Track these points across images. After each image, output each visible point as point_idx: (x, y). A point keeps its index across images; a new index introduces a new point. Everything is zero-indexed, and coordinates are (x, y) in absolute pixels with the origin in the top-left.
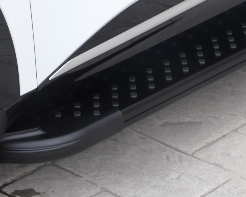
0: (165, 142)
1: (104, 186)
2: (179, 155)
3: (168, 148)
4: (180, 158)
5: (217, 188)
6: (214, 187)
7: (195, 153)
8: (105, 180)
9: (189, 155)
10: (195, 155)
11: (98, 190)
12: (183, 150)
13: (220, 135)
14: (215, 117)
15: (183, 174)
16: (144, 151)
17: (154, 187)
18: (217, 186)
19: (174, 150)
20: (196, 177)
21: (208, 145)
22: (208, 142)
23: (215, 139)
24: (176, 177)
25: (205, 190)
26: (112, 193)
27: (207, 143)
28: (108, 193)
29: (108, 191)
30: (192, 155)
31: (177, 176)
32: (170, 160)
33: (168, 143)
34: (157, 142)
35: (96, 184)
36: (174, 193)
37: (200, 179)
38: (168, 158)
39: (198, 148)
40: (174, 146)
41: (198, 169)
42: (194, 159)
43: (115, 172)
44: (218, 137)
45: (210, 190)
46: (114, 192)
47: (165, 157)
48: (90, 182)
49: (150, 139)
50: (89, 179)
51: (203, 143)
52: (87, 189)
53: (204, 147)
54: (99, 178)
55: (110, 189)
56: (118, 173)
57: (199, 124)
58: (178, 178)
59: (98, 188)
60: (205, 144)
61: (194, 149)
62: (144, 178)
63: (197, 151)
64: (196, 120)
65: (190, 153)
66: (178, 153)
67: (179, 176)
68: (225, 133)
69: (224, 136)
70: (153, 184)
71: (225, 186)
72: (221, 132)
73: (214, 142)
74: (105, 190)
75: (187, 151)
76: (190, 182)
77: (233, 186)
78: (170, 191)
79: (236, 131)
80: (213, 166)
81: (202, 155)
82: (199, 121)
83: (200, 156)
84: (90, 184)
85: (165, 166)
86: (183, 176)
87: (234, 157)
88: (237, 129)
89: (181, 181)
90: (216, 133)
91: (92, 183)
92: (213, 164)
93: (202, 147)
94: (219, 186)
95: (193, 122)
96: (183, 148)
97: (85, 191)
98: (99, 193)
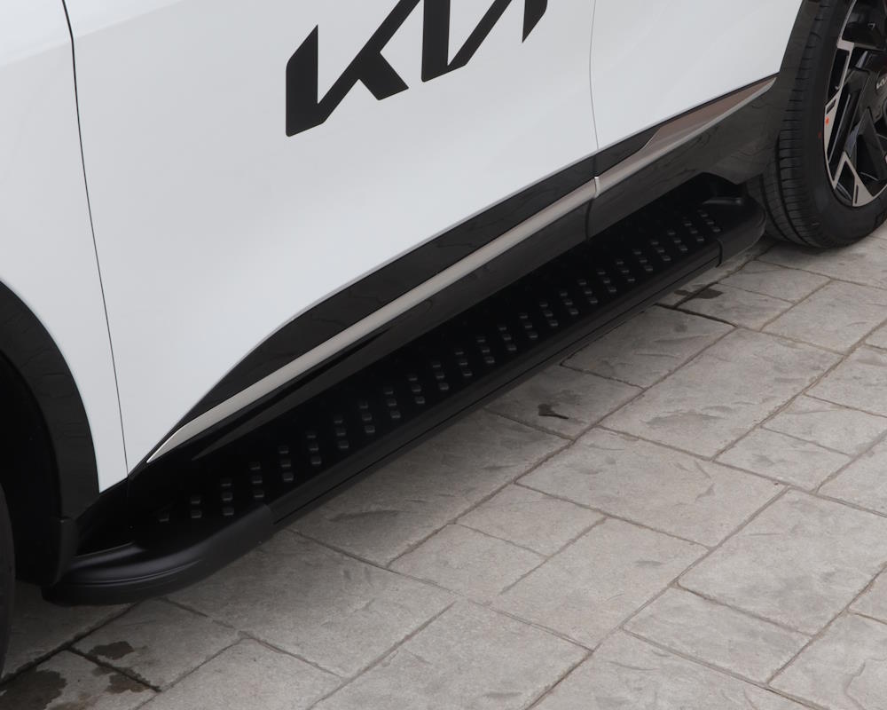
0: (341, 547)
1: (245, 630)
2: (366, 568)
3: (346, 558)
4: (368, 573)
5: (430, 621)
6: (427, 620)
7: (390, 563)
8: (245, 620)
9: (382, 568)
10: (392, 568)
11: (236, 637)
12: (372, 560)
13: (430, 532)
14: (419, 501)
15: (373, 600)
16: (308, 564)
17: (329, 625)
18: (430, 617)
19: (356, 561)
20: (396, 604)
21: (412, 549)
22: (411, 543)
23: (422, 537)
24: (364, 605)
25: (411, 626)
26: (259, 641)
27: (409, 545)
28: (252, 640)
29: (252, 638)
30: (387, 568)
31: (364, 603)
32: (352, 578)
33: (346, 549)
34: (329, 549)
35: (231, 627)
36: (361, 634)
37: (401, 607)
38: (347, 574)
39: (396, 555)
40: (357, 553)
41: (397, 590)
42: (390, 573)
43: (262, 604)
44: (426, 535)
45: (419, 625)
46: (262, 638)
47: (342, 573)
48: (220, 623)
49: (316, 544)
50: (220, 619)
51: (403, 547)
52: (218, 636)
53: (404, 553)
54: (236, 616)
55: (255, 634)
56: (268, 605)
57: (395, 513)
58: (367, 608)
59: (236, 632)
60: (407, 547)
61: (389, 557)
62: (311, 612)
63: (394, 560)
64: (389, 508)
65: (383, 563)
66: (364, 565)
67: (367, 605)
68: (438, 527)
69: (436, 533)
70: (326, 621)
71: (445, 617)
72: (430, 526)
73: (420, 543)
74: (247, 636)
75: (377, 560)
76: (387, 613)
77: (456, 615)
78: (355, 631)
79: (454, 522)
80: (423, 585)
81: (402, 566)
82: (393, 509)
83: (400, 569)
84: (222, 627)
85: (343, 588)
86: (374, 604)
87: (456, 567)
88: (456, 519)
89: (371, 613)
90: (423, 527)
91: (224, 625)
92: (422, 581)
93: (401, 552)
94: (435, 618)
95: (385, 511)
96: (371, 557)
97: (213, 639)
98: (238, 643)
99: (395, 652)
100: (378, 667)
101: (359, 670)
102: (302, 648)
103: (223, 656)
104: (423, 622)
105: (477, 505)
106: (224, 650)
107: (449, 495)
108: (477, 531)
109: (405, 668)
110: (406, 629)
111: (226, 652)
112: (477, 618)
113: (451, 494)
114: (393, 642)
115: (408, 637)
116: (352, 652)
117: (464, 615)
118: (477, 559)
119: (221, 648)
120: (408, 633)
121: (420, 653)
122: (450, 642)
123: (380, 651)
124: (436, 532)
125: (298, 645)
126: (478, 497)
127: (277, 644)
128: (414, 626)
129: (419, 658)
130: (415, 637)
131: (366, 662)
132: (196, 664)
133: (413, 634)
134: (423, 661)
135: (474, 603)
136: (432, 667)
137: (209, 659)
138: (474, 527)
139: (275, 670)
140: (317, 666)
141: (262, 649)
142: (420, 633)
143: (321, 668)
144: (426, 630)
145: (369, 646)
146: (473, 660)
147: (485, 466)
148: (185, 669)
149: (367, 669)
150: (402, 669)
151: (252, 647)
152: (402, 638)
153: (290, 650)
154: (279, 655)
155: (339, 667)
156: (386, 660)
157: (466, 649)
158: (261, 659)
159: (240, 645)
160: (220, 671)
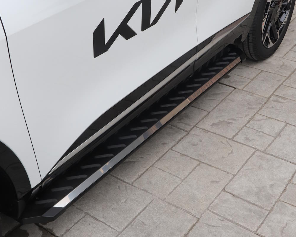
0: (117, 176)
1: (86, 211)
2: (125, 185)
3: (119, 181)
4: (126, 187)
5: (146, 207)
6: (145, 206)
7: (133, 183)
8: (87, 207)
9: (130, 185)
10: (133, 184)
11: (84, 214)
13: (145, 169)
14: (141, 157)
15: (128, 199)
16: (107, 183)
17: (114, 209)
18: (146, 205)
19: (122, 182)
20: (135, 200)
21: (140, 177)
22: (139, 174)
27: (139, 175)
29: (89, 215)
30: (132, 185)
31: (125, 200)
32: (121, 189)
33: (119, 177)
34: (113, 177)
35: (82, 210)
36: (124, 212)
37: (137, 201)
40: (122, 179)
41: (135, 194)
42: (133, 187)
43: (92, 200)
44: (144, 171)
45: (143, 209)
46: (92, 215)
47: (118, 187)
48: (78, 209)
50: (78, 207)
52: (78, 215)
53: (137, 179)
54: (84, 206)
55: (90, 213)
56: (94, 201)
57: (134, 162)
58: (125, 202)
60: (138, 176)
61: (133, 180)
62: (108, 204)
64: (132, 160)
65: (130, 183)
66: (124, 183)
67: (126, 200)
68: (148, 168)
70: (113, 207)
71: (151, 205)
72: (145, 167)
73: (142, 174)
74: (87, 214)
75: (129, 182)
76: (132, 204)
77: (154, 204)
78: (122, 212)
79: (153, 165)
80: (144, 192)
81: (137, 184)
82: (134, 160)
84: (79, 210)
85: (118, 193)
86: (128, 200)
87: (154, 184)
88: (153, 164)
89: (127, 204)
90: (143, 168)
92: (143, 190)
93: (136, 178)
94: (148, 205)
95: (131, 161)
96: (127, 181)
97: (76, 216)
98: (84, 217)
99: (135, 220)
100: (130, 226)
101: (124, 228)
102: (105, 219)
103: (79, 223)
104: (144, 207)
105: (160, 158)
106: (80, 220)
107: (151, 155)
108: (160, 169)
109: (138, 227)
110: (139, 210)
111: (80, 221)
112: (161, 205)
113: (152, 154)
114: (134, 216)
115: (139, 214)
116: (121, 220)
117: (157, 204)
118: (160, 181)
119: (79, 219)
120: (139, 212)
121: (143, 221)
122: (153, 216)
123: (130, 219)
124: (147, 170)
125: (104, 218)
126: (160, 155)
127: (97, 217)
128: (141, 209)
129: (143, 222)
130: (142, 213)
131: (126, 224)
132: (70, 226)
133: (141, 212)
134: (144, 224)
135: (160, 199)
136: (147, 227)
137: (75, 224)
138: (159, 167)
139: (96, 229)
140: (110, 226)
141: (92, 219)
143: (111, 227)
144: (145, 211)
145: (127, 218)
146: (160, 223)
147: (162, 143)
148: (67, 228)
149: (126, 227)
150: (137, 227)
151: (89, 219)
152: (137, 214)
153: (101, 220)
154: (98, 222)
155: (117, 227)
156: (132, 223)
157: (158, 218)
158: (92, 224)
159: (85, 218)
160: (78, 229)
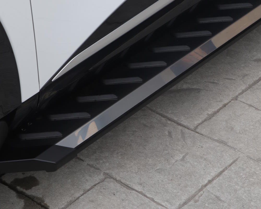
0: (166, 115)
1: (107, 172)
2: (182, 131)
3: (169, 122)
4: (183, 134)
5: (223, 171)
6: (221, 170)
7: (197, 127)
8: (107, 164)
9: (191, 130)
10: (198, 130)
11: (102, 177)
12: (185, 124)
13: (221, 105)
14: (214, 83)
15: (187, 154)
16: (145, 125)
17: (159, 171)
18: (224, 168)
19: (175, 124)
20: (202, 158)
21: (210, 117)
22: (210, 113)
23: (216, 110)
24: (181, 158)
25: (212, 174)
26: (116, 180)
27: (208, 114)
28: (112, 180)
29: (112, 178)
30: (195, 130)
31: (181, 156)
32: (173, 137)
33: (169, 116)
34: (158, 115)
35: (98, 169)
36: (180, 178)
37: (205, 159)
38: (170, 133)
39: (200, 121)
40: (176, 119)
41: (202, 147)
42: (197, 134)
43: (117, 153)
45: (217, 173)
46: (118, 178)
47: (167, 133)
48: (92, 166)
49: (150, 111)
50: (91, 163)
52: (90, 176)
53: (205, 120)
54: (101, 162)
55: (114, 175)
56: (121, 155)
57: (198, 90)
58: (183, 159)
59: (102, 174)
60: (207, 116)
61: (196, 123)
62: (148, 161)
63: (200, 124)
64: (195, 87)
65: (192, 127)
66: (180, 128)
67: (184, 157)
68: (226, 101)
69: (225, 106)
70: (158, 168)
71: (232, 168)
72: (221, 101)
73: (215, 113)
74: (108, 176)
75: (189, 125)
76: (196, 164)
77: (239, 167)
78: (177, 176)
79: (236, 99)
80: (218, 144)
81: (204, 130)
82: (198, 87)
83: (203, 131)
84: (93, 169)
85: (168, 144)
86: (187, 156)
87: (238, 132)
88: (237, 97)
89: (186, 163)
90: (216, 101)
91: (94, 168)
92: (217, 141)
93: (203, 119)
94: (226, 168)
97: (88, 178)
98: (103, 181)
99: (202, 192)
100: (192, 202)
102: (144, 187)
103: (94, 190)
104: (219, 171)
106: (95, 185)
108: (250, 106)
109: (208, 204)
111: (96, 188)
114: (201, 185)
115: (210, 182)
116: (175, 191)
119: (92, 184)
120: (210, 179)
121: (218, 194)
122: (236, 187)
123: (192, 191)
125: (141, 184)
128: (213, 174)
129: (217, 197)
130: (215, 181)
132: (77, 195)
133: (213, 180)
134: (220, 200)
135: (251, 158)
136: (226, 205)
137: (86, 192)
138: (248, 103)
141: (118, 186)
142: (218, 179)
143: (155, 202)
144: (221, 178)
145: (186, 187)
146: (251, 201)
148: (71, 199)
151: (112, 185)
152: (206, 182)
153: (136, 188)
154: (129, 191)
156: (197, 198)
157: (247, 192)
158: (118, 194)
159: (105, 183)
